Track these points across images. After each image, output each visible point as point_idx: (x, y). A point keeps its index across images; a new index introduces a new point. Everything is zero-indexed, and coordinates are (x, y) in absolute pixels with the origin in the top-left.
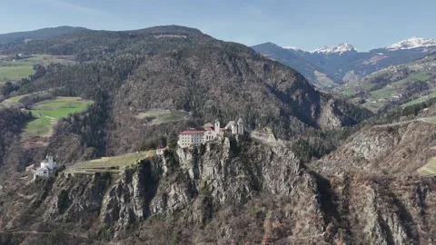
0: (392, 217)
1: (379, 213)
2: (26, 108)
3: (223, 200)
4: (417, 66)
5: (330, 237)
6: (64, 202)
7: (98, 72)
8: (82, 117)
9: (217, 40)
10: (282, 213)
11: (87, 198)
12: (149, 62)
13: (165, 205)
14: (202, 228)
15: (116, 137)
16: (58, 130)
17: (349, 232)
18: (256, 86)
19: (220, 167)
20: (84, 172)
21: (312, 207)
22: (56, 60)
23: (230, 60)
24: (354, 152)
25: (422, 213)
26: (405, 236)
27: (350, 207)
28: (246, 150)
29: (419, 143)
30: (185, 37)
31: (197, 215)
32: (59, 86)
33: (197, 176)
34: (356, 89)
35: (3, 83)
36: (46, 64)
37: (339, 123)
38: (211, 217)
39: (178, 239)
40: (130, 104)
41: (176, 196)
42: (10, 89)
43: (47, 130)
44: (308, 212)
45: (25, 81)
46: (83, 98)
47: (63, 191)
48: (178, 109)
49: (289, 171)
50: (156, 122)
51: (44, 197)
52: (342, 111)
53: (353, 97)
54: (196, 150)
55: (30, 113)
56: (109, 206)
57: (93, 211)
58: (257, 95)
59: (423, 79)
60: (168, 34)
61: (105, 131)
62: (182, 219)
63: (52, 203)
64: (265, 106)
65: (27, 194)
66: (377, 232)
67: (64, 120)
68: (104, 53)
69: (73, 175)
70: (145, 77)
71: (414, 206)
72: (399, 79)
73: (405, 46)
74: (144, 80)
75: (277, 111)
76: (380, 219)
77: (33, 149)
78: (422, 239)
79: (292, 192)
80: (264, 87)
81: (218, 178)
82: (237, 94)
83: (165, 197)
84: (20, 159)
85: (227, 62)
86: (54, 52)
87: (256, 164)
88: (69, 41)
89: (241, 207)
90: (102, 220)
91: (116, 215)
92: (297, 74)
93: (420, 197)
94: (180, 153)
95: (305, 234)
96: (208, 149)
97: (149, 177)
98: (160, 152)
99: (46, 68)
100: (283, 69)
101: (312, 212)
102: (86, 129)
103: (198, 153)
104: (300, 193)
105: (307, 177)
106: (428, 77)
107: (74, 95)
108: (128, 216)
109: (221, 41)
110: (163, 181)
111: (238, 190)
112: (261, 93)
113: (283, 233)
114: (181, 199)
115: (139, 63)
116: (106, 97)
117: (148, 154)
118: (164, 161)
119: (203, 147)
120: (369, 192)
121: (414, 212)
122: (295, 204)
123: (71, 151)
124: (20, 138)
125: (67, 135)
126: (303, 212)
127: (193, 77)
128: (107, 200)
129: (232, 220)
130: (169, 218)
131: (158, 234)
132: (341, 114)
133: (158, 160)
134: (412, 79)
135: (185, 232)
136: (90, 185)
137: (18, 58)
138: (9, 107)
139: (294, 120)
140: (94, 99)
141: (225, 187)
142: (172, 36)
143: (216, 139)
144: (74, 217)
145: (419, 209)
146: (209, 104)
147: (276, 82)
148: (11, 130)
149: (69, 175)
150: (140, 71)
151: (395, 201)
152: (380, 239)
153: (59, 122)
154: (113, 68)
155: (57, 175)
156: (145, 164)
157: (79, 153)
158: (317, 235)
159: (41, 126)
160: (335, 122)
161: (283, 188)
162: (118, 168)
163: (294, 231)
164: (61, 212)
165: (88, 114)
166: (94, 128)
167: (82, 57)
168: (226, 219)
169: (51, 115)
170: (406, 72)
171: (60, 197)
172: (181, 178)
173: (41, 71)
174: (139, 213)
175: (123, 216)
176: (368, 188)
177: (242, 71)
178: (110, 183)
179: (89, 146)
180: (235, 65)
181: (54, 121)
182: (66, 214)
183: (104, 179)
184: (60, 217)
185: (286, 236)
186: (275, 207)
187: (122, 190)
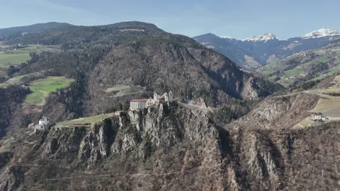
0: (267, 154)
1: (259, 151)
2: (26, 85)
3: (158, 144)
4: (321, 52)
5: (225, 166)
6: (55, 145)
7: (78, 58)
8: (66, 91)
9: (167, 33)
10: (196, 152)
11: (70, 144)
12: (115, 50)
13: (120, 148)
14: (144, 162)
15: (91, 105)
16: (49, 100)
17: (238, 164)
18: (194, 68)
19: (156, 123)
20: (67, 126)
21: (214, 148)
22: (47, 49)
23: (175, 48)
24: (259, 115)
25: (289, 153)
26: (274, 166)
27: (241, 148)
28: (174, 112)
29: (302, 109)
30: (143, 30)
31: (141, 154)
32: (48, 68)
33: (141, 129)
34: (274, 69)
35: (8, 66)
36: (39, 52)
37: (256, 95)
38: (150, 155)
39: (128, 168)
40: (100, 81)
41: (128, 142)
42: (13, 71)
43: (41, 101)
44: (212, 151)
45: (24, 65)
46: (67, 77)
47: (54, 139)
48: (135, 85)
49: (201, 125)
50: (119, 95)
51: (42, 143)
52: (259, 86)
53: (271, 75)
54: (141, 112)
55: (29, 89)
56: (84, 149)
57: (74, 152)
58: (194, 75)
59: (324, 61)
60: (130, 28)
61: (83, 101)
62: (131, 157)
63: (47, 146)
64: (200, 83)
65: (30, 141)
66: (256, 164)
67: (53, 93)
68: (82, 43)
69: (60, 129)
70: (112, 61)
71: (284, 148)
72: (306, 61)
73: (315, 35)
74: (111, 64)
75: (208, 86)
76: (258, 155)
77: (30, 114)
78: (286, 168)
79: (203, 139)
80: (200, 68)
81: (155, 130)
82: (179, 74)
83: (121, 142)
84: (22, 121)
85: (173, 50)
86: (45, 43)
87: (180, 121)
88: (56, 34)
89: (170, 148)
90: (79, 158)
91: (88, 154)
92: (226, 59)
93: (289, 143)
94: (131, 114)
95: (209, 164)
96: (149, 111)
97: (110, 130)
98: (118, 113)
99: (39, 55)
100: (216, 55)
101: (214, 151)
102: (69, 100)
103: (142, 114)
104: (208, 139)
105: (213, 129)
106: (328, 60)
107: (60, 75)
108: (96, 155)
109: (170, 34)
110: (119, 132)
111: (168, 137)
112: (197, 73)
113: (195, 164)
114: (131, 143)
115: (108, 52)
116: (83, 77)
117: (110, 115)
118: (120, 119)
119: (146, 110)
120: (253, 138)
121: (283, 152)
122: (204, 146)
123: (58, 116)
124: (21, 106)
125: (55, 104)
126: (209, 151)
127: (147, 61)
128: (82, 144)
129: (163, 156)
130: (123, 156)
131: (115, 165)
132: (258, 88)
133: (116, 119)
134: (316, 61)
135: (133, 164)
136: (72, 135)
137: (18, 47)
138: (13, 84)
139: (220, 92)
140: (74, 78)
141: (160, 135)
142: (133, 30)
143: (155, 105)
144: (61, 156)
145: (287, 150)
146: (159, 81)
147: (210, 64)
148: (15, 101)
149: (58, 129)
150: (108, 57)
151: (271, 144)
152: (258, 168)
153: (50, 94)
154: (89, 55)
155: (50, 129)
156: (108, 121)
157: (64, 117)
158: (217, 165)
159: (36, 98)
160: (254, 94)
161: (197, 136)
162: (90, 124)
163: (203, 163)
164: (53, 153)
165: (70, 89)
166: (75, 99)
167: (66, 47)
168: (160, 155)
169: (44, 89)
170: (313, 56)
171: (52, 143)
172: (131, 130)
173: (35, 58)
174: (104, 153)
175: (93, 155)
176: (253, 136)
177: (184, 57)
178: (85, 134)
179: (71, 111)
180: (179, 52)
181: (46, 94)
182: (56, 153)
183: (81, 131)
184: (52, 155)
185: (198, 166)
186: (191, 148)
187: (92, 138)
